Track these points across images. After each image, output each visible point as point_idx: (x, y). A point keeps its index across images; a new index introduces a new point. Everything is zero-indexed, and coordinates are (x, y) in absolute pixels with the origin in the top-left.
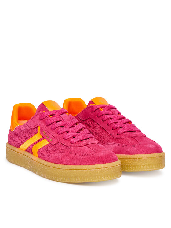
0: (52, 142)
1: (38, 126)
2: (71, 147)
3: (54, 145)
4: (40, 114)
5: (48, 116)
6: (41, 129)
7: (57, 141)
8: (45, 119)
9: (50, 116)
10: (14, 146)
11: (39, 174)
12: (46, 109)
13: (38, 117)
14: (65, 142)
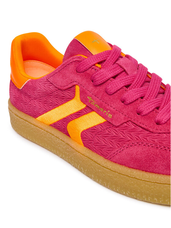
0: (112, 119)
1: (75, 85)
2: (159, 133)
3: (117, 127)
4: (76, 61)
5: (94, 65)
6: (82, 93)
7: (125, 119)
8: (88, 72)
9: (97, 65)
10: (27, 114)
11: (95, 180)
12: (84, 50)
13: (72, 67)
14: (145, 123)
